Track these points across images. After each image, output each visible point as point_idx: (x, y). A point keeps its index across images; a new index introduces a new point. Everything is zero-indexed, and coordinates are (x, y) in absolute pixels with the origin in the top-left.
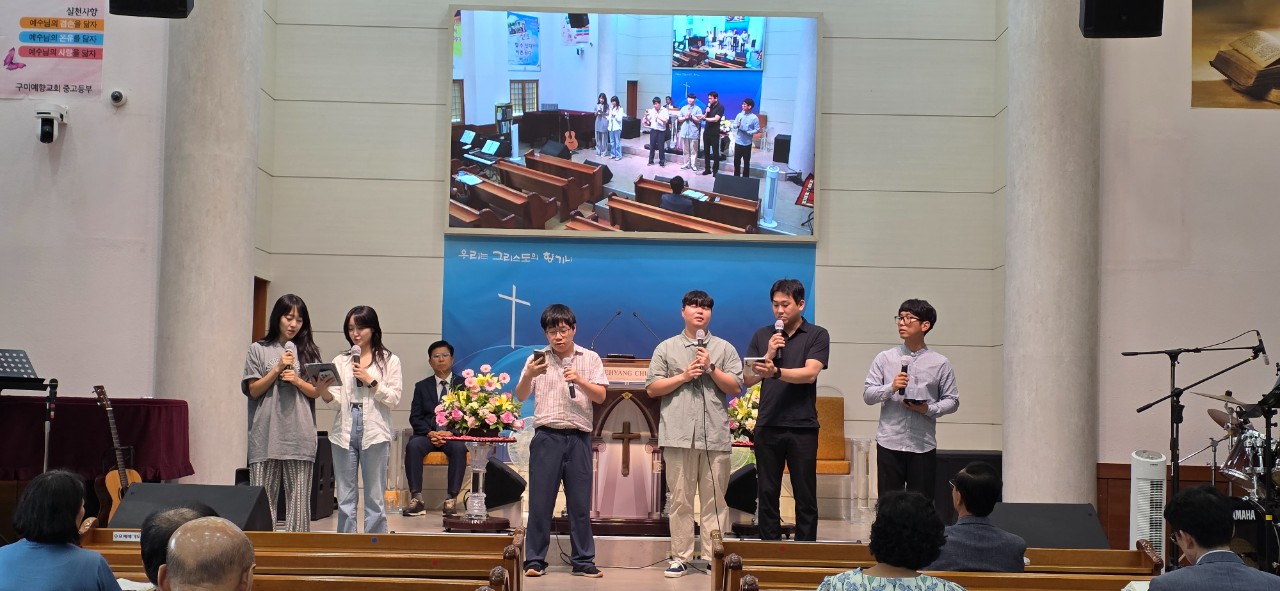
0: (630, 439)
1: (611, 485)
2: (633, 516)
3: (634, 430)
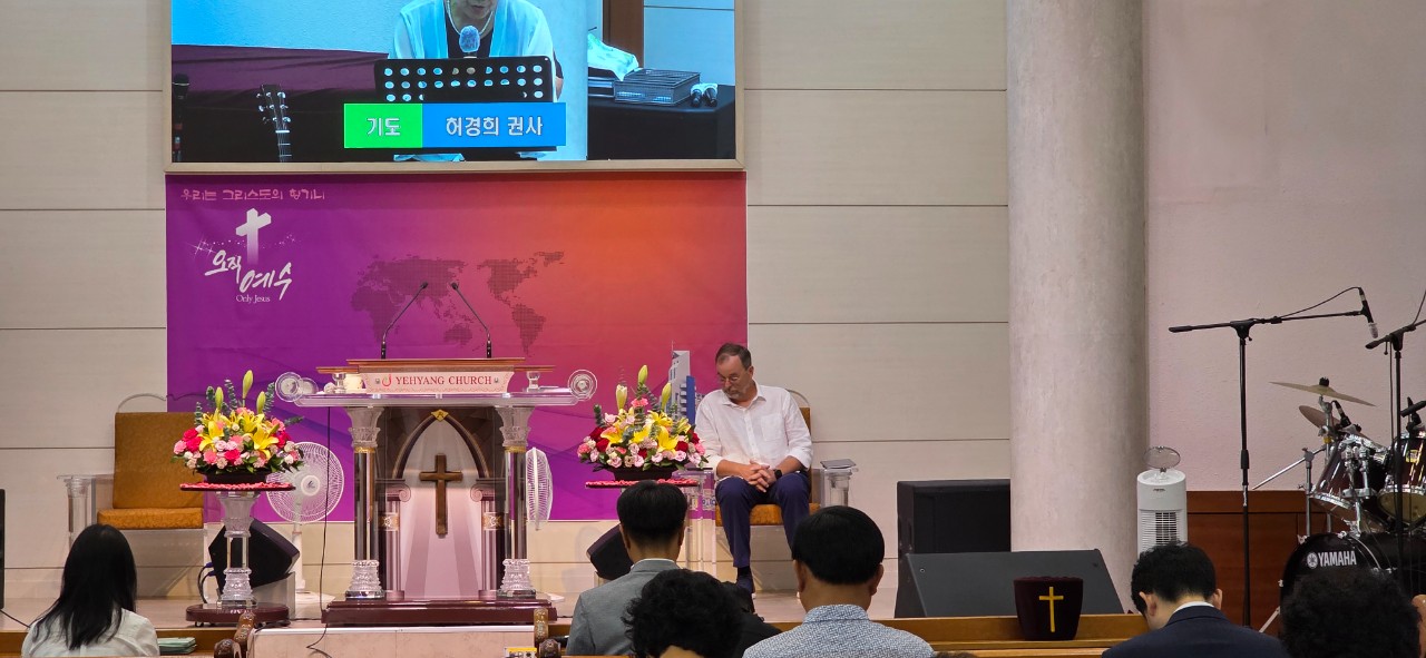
0: (447, 481)
1: (419, 550)
2: (456, 596)
3: (450, 467)
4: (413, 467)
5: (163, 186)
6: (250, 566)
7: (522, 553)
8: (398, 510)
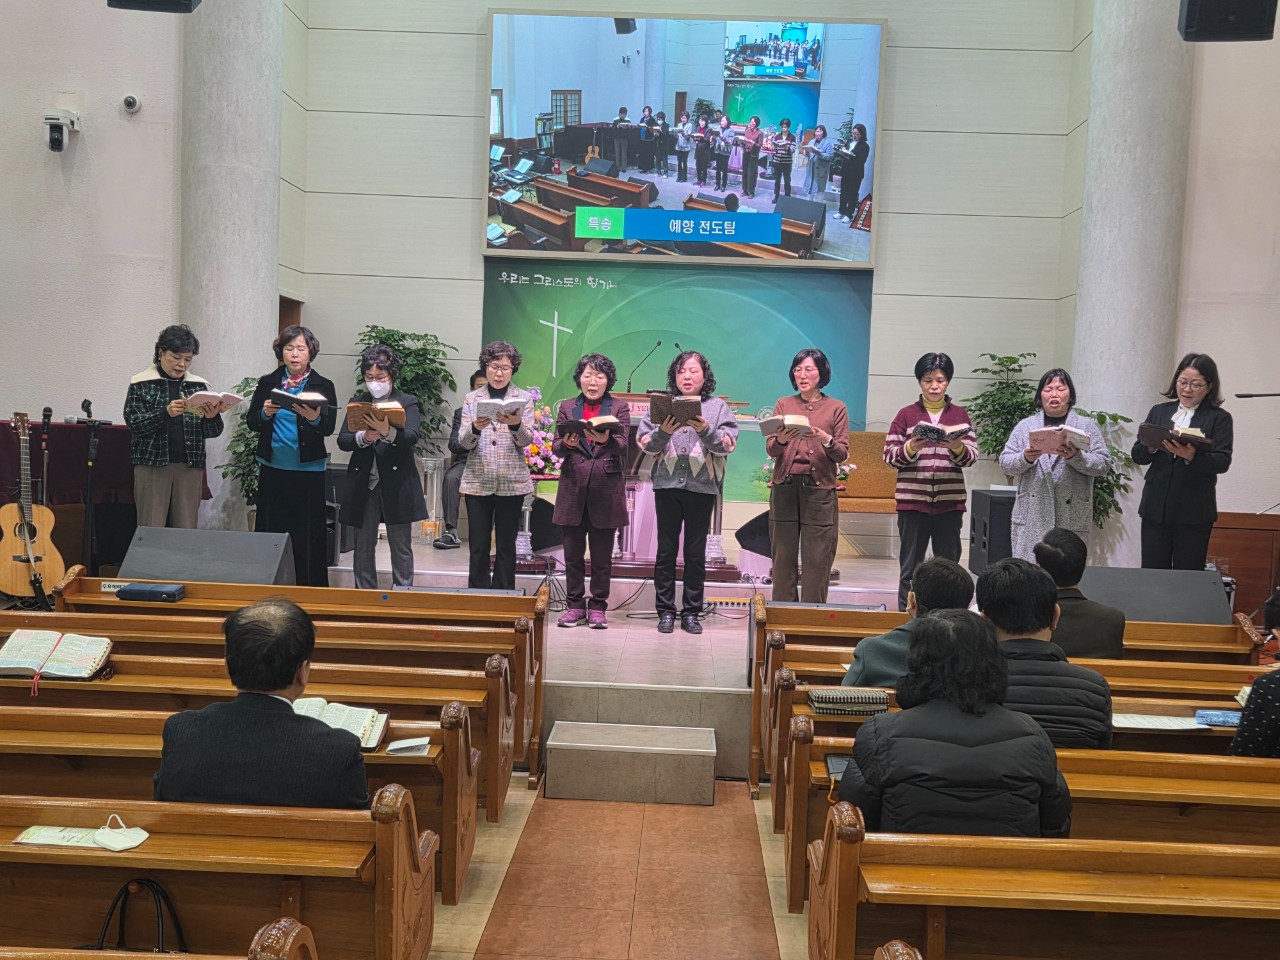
4: (646, 468)
5: (482, 265)
6: (531, 530)
7: (718, 531)
8: (634, 498)
